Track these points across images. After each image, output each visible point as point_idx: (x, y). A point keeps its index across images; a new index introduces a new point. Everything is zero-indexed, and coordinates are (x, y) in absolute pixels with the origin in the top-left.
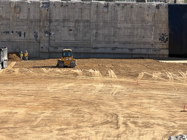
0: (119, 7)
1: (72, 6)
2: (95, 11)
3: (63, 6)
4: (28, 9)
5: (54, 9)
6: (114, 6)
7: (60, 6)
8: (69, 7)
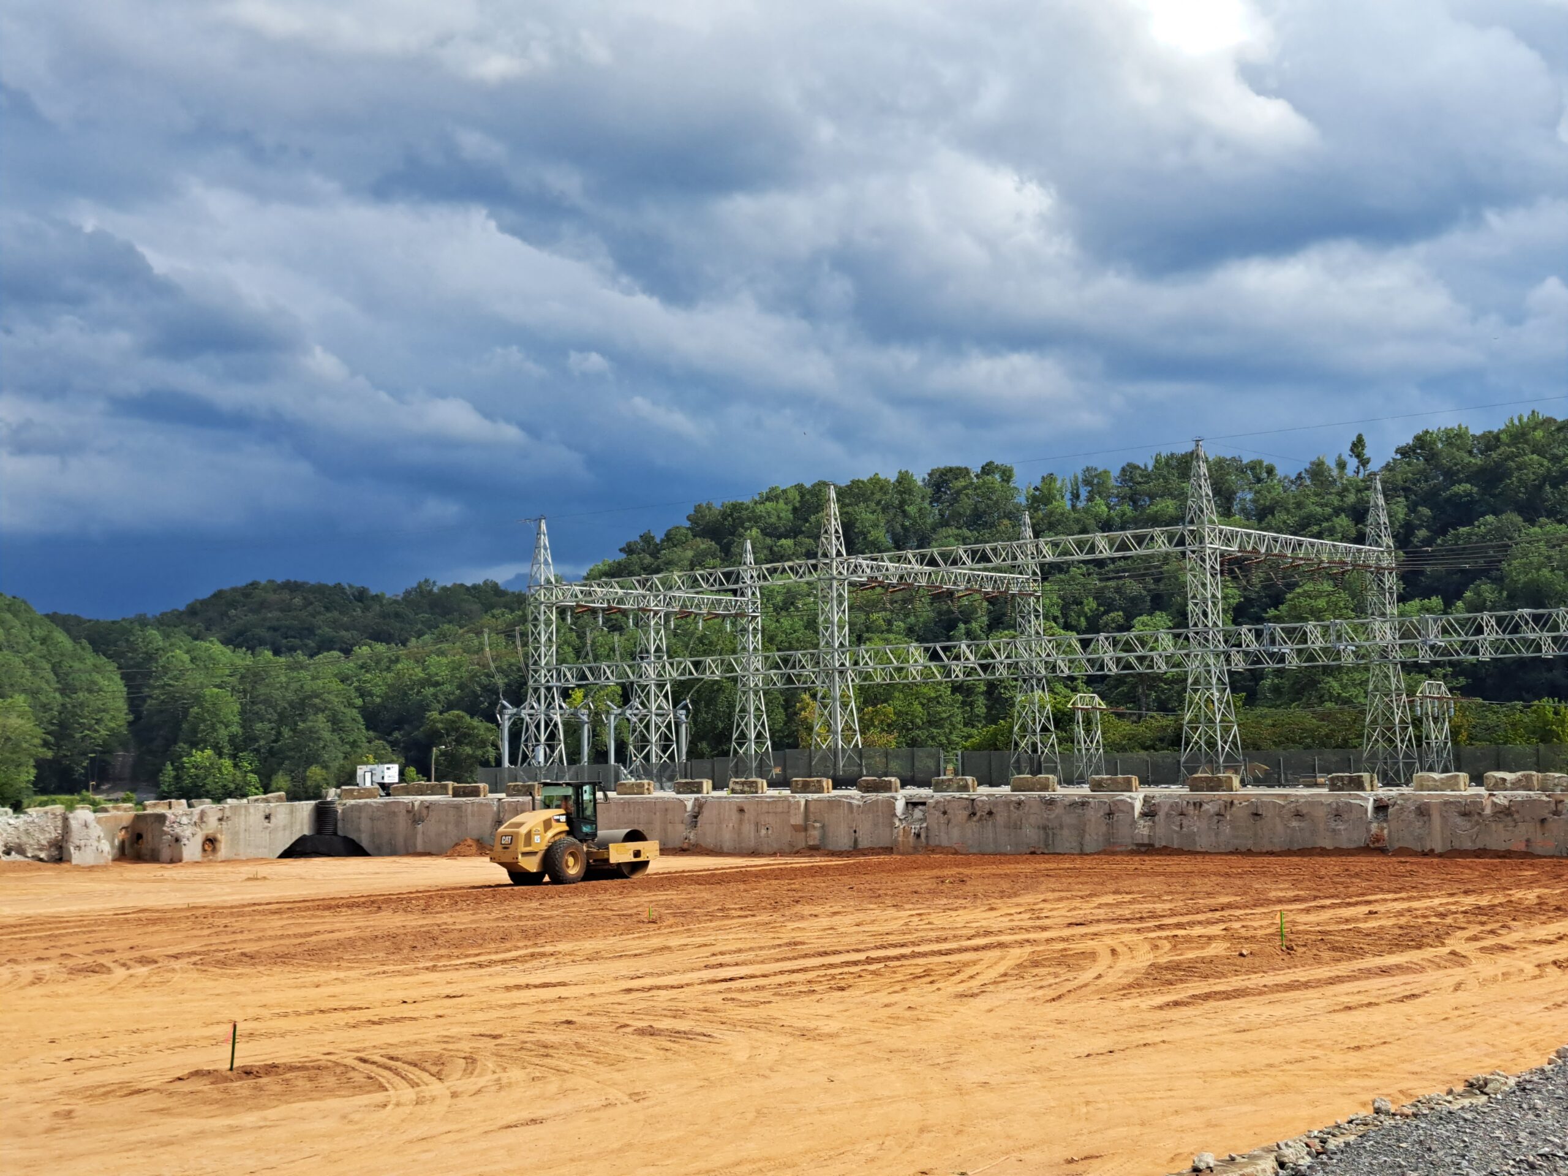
0: (1199, 817)
1: (1009, 817)
2: (1101, 839)
3: (974, 814)
4: (852, 831)
5: (943, 827)
6: (1182, 814)
7: (966, 813)
8: (1001, 818)
